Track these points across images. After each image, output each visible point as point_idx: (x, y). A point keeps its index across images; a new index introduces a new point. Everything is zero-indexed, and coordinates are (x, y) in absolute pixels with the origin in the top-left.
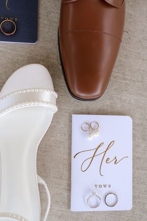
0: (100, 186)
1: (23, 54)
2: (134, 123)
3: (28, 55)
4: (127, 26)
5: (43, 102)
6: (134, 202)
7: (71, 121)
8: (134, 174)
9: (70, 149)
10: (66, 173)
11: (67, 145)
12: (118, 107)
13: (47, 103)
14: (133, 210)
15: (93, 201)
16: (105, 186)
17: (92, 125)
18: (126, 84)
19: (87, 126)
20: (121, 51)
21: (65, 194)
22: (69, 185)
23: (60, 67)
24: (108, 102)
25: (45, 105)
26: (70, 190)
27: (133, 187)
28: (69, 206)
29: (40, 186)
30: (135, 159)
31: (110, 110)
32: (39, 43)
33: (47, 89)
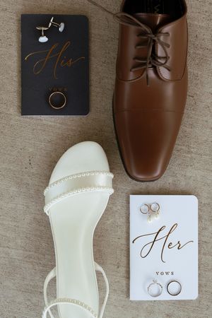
0: (162, 274)
1: (74, 128)
2: (200, 203)
3: (79, 129)
4: (191, 89)
5: (100, 187)
6: (200, 291)
7: (128, 202)
8: (200, 260)
9: (128, 233)
10: (124, 259)
11: (124, 229)
12: (182, 185)
13: (103, 187)
14: (199, 300)
15: (154, 289)
16: (167, 273)
17: (153, 207)
18: (191, 158)
19: (147, 207)
20: (185, 119)
21: (124, 282)
22: (128, 272)
23: (116, 142)
24: (170, 180)
25: (101, 190)
26: (128, 278)
27: (199, 275)
28: (128, 295)
29: (98, 274)
30: (201, 244)
31: (172, 188)
32: (91, 115)
33: (103, 172)
